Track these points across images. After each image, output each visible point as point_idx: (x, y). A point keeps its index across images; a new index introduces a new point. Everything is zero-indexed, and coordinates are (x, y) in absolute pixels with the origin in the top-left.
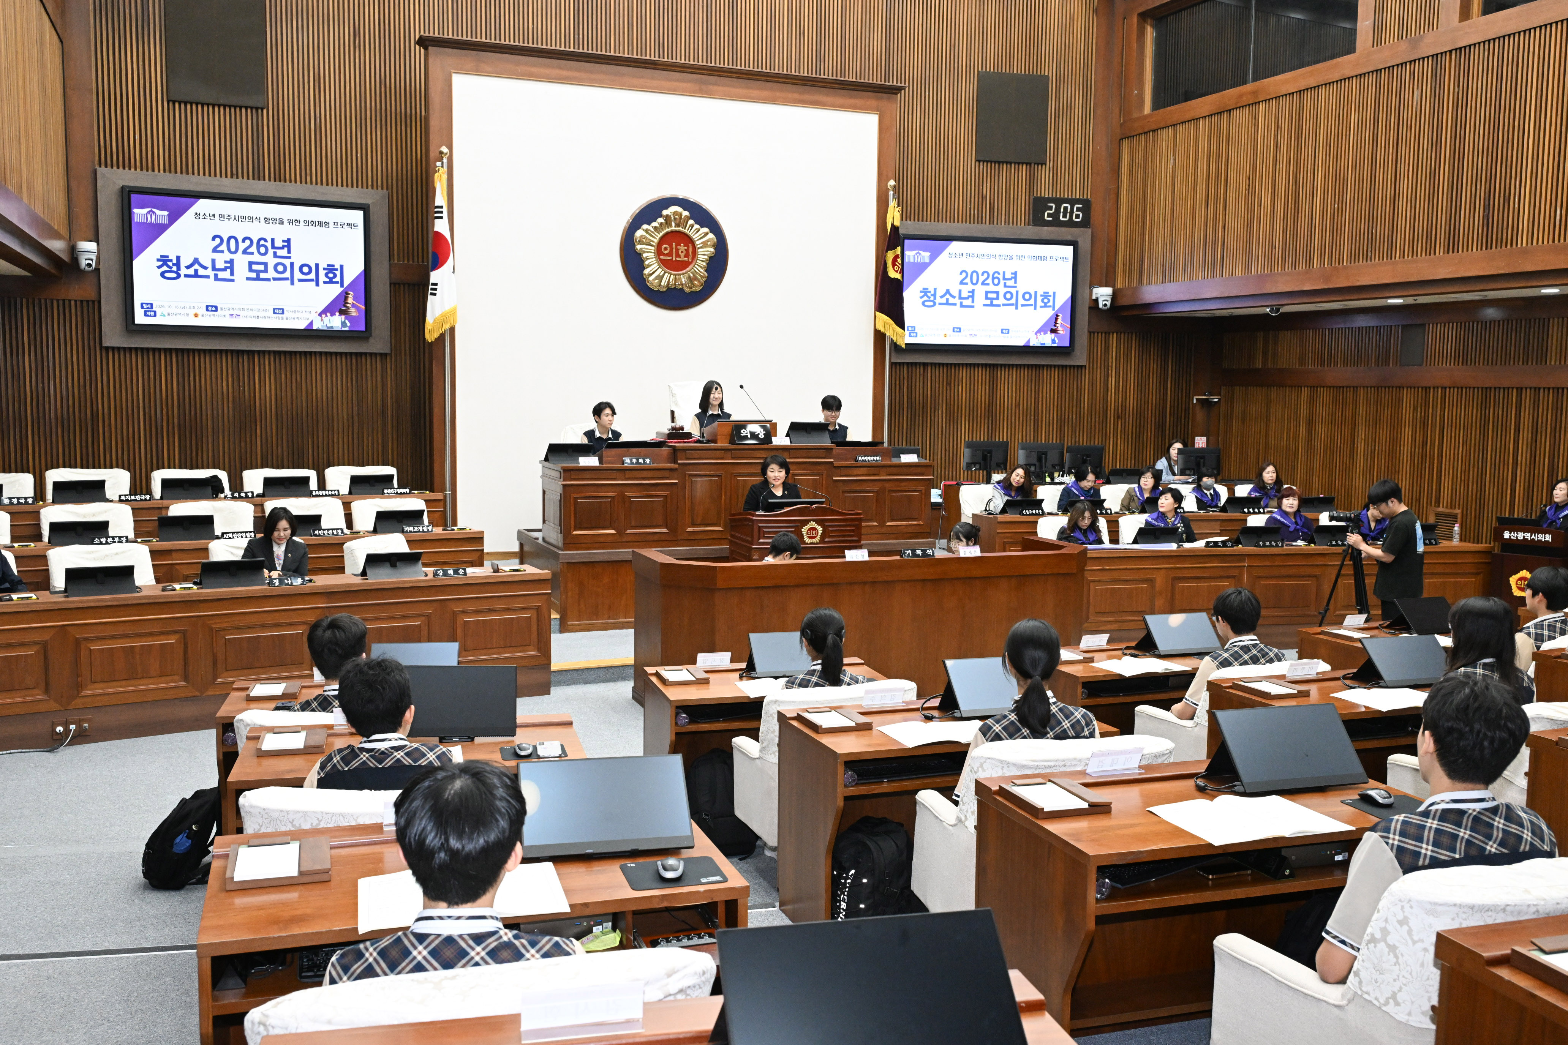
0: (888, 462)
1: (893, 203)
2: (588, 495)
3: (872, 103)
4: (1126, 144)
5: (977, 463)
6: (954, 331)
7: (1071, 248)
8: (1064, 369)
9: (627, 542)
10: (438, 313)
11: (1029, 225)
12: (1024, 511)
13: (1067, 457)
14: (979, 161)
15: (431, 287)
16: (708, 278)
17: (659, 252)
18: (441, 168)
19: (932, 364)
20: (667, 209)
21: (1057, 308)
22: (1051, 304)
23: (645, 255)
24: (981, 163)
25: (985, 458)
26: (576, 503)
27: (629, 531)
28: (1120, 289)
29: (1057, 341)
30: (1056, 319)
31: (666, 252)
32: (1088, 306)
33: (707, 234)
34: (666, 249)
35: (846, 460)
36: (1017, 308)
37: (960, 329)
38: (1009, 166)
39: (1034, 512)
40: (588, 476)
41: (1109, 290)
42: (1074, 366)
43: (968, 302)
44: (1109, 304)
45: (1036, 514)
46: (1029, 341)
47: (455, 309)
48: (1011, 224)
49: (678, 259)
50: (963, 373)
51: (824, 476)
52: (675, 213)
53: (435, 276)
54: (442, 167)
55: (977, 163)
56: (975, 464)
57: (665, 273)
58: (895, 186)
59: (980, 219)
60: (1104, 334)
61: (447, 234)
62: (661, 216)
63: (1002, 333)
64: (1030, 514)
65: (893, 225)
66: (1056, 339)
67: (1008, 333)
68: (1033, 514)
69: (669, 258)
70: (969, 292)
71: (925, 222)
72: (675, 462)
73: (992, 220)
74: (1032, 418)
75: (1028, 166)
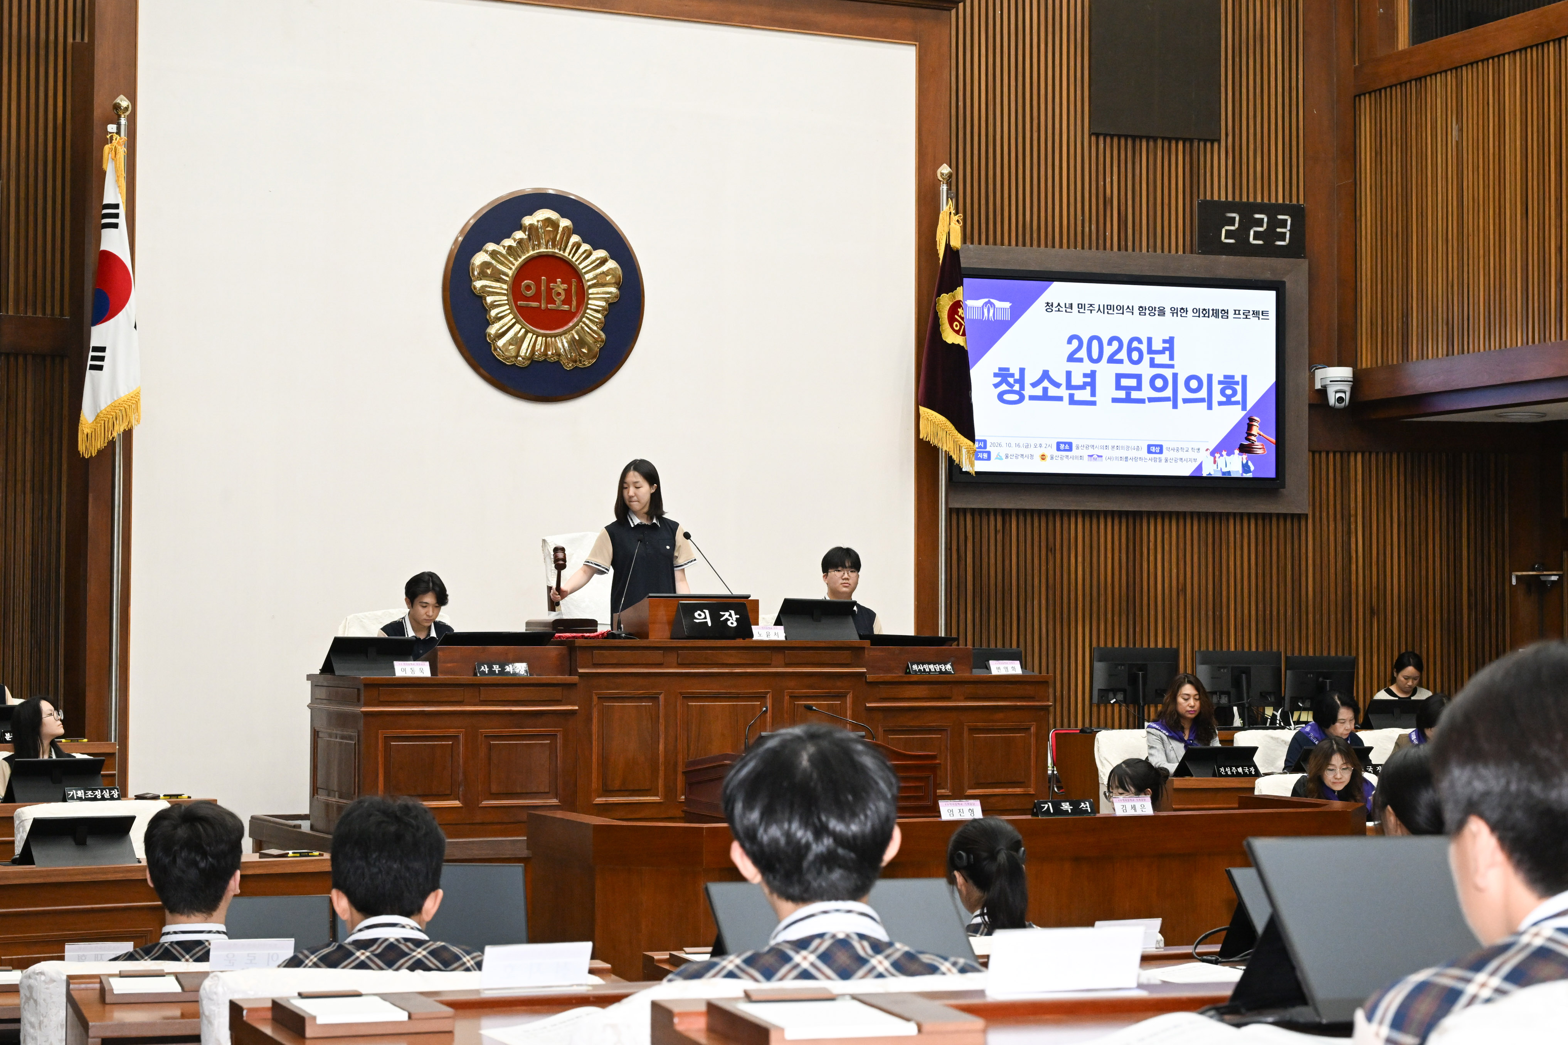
0: (965, 675)
1: (946, 207)
2: (410, 732)
3: (905, 24)
4: (1366, 103)
5: (1120, 690)
6: (1058, 449)
7: (1273, 294)
8: (1267, 521)
9: (482, 824)
10: (104, 403)
11: (1192, 252)
12: (1222, 769)
13: (1288, 678)
14: (1097, 135)
15: (91, 354)
16: (606, 342)
17: (516, 293)
18: (115, 136)
19: (1018, 511)
20: (530, 213)
21: (1250, 405)
22: (1238, 398)
23: (489, 299)
24: (1101, 139)
25: (1133, 680)
26: (387, 748)
27: (485, 803)
28: (1366, 369)
29: (1252, 468)
30: (1250, 427)
31: (529, 293)
32: (1307, 402)
33: (603, 262)
34: (528, 288)
35: (889, 670)
36: (1175, 406)
37: (1070, 444)
38: (1151, 144)
39: (1240, 770)
40: (411, 697)
41: (1345, 372)
42: (1285, 516)
43: (1083, 395)
44: (1347, 397)
45: (1245, 775)
46: (1200, 467)
47: (137, 394)
48: (1159, 251)
49: (550, 306)
50: (1079, 529)
51: (849, 700)
52: (548, 221)
53: (99, 335)
54: (118, 133)
55: (1093, 139)
56: (1115, 691)
57: (527, 332)
58: (950, 176)
59: (1101, 242)
60: (1338, 455)
61: (124, 255)
62: (520, 227)
63: (1149, 452)
64: (1233, 775)
65: (948, 246)
66: (1250, 463)
67: (1161, 452)
68: (1238, 774)
69: (535, 304)
70: (1085, 375)
71: (999, 246)
72: (572, 671)
73: (1123, 243)
74: (1210, 613)
75: (1188, 145)
